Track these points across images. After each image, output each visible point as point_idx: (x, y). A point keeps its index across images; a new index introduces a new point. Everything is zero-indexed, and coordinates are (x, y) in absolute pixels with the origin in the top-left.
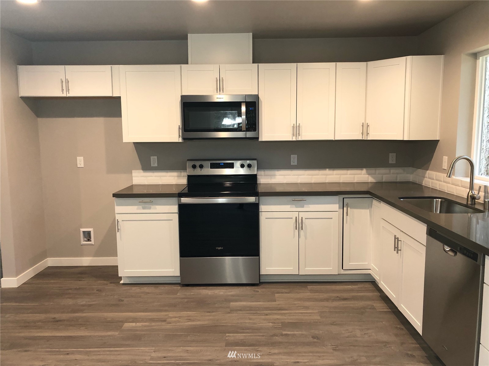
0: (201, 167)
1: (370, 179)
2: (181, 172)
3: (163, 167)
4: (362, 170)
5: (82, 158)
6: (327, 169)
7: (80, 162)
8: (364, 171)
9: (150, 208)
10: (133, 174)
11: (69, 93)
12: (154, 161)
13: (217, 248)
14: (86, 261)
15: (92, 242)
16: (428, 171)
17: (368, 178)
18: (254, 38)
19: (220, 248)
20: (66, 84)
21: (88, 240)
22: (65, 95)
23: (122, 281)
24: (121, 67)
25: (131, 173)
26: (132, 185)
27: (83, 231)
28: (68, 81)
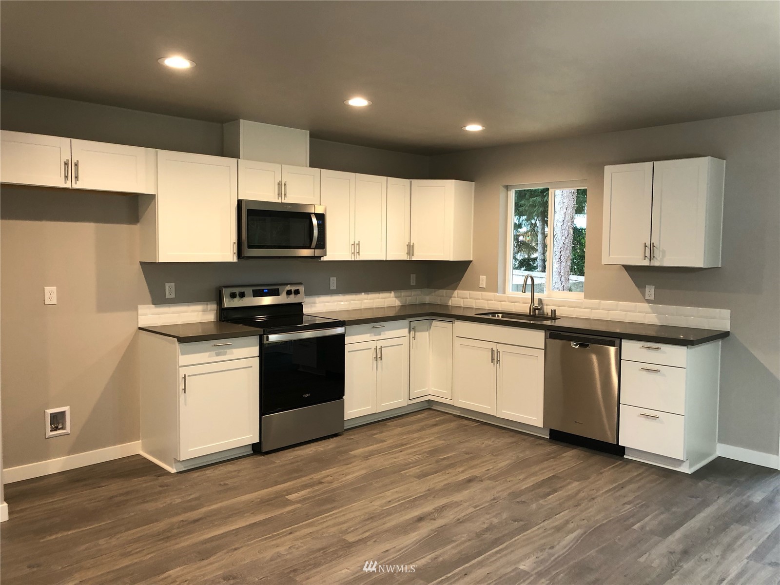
0: (242, 295)
1: (397, 303)
2: (207, 304)
3: (182, 298)
4: (390, 293)
5: (54, 289)
6: (363, 294)
7: (51, 294)
8: (392, 294)
9: (225, 354)
10: (140, 311)
11: (76, 183)
12: (170, 289)
13: (304, 396)
14: (55, 465)
15: (68, 430)
16: (456, 291)
17: (395, 301)
18: (311, 136)
19: (307, 395)
20: (71, 168)
21: (56, 429)
22: (68, 185)
23: (173, 470)
24: (160, 151)
25: (136, 309)
26: (140, 328)
27: (51, 414)
28: (76, 165)
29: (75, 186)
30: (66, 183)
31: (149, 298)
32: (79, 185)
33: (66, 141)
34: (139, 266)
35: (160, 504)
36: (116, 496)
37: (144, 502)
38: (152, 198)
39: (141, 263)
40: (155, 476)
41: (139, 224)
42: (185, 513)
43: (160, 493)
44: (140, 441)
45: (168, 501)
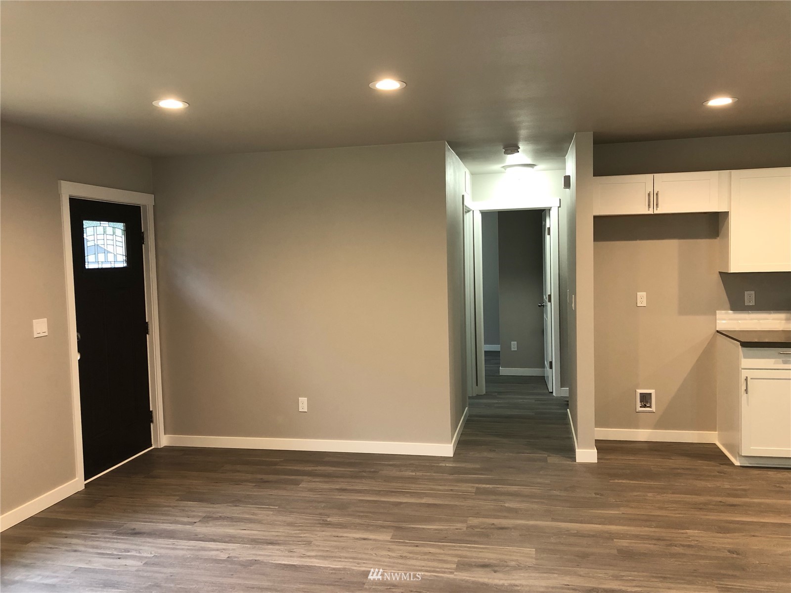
5: (645, 294)
7: (642, 298)
10: (718, 316)
11: (657, 210)
12: (749, 297)
14: (643, 435)
15: (653, 409)
20: (653, 198)
21: (645, 406)
22: (651, 212)
23: (737, 463)
24: (734, 172)
25: (715, 314)
26: (718, 331)
27: (640, 393)
28: (657, 194)
29: (656, 212)
30: (649, 210)
31: (728, 305)
32: (660, 211)
33: (650, 176)
34: (717, 277)
35: (709, 485)
36: (678, 469)
37: (696, 480)
38: (726, 214)
39: (719, 272)
40: (719, 463)
41: (718, 238)
42: (727, 497)
43: (715, 476)
44: (717, 432)
45: (718, 484)
